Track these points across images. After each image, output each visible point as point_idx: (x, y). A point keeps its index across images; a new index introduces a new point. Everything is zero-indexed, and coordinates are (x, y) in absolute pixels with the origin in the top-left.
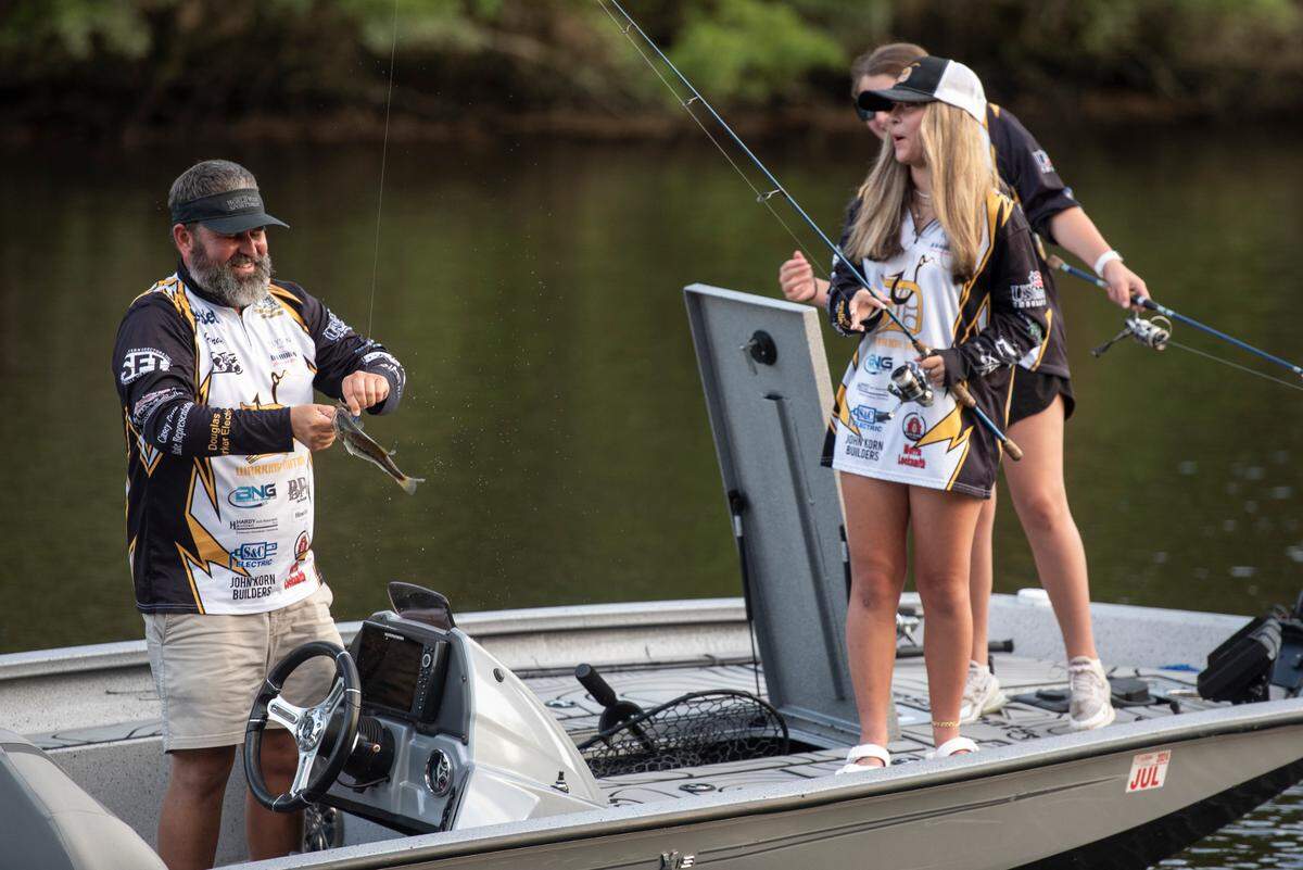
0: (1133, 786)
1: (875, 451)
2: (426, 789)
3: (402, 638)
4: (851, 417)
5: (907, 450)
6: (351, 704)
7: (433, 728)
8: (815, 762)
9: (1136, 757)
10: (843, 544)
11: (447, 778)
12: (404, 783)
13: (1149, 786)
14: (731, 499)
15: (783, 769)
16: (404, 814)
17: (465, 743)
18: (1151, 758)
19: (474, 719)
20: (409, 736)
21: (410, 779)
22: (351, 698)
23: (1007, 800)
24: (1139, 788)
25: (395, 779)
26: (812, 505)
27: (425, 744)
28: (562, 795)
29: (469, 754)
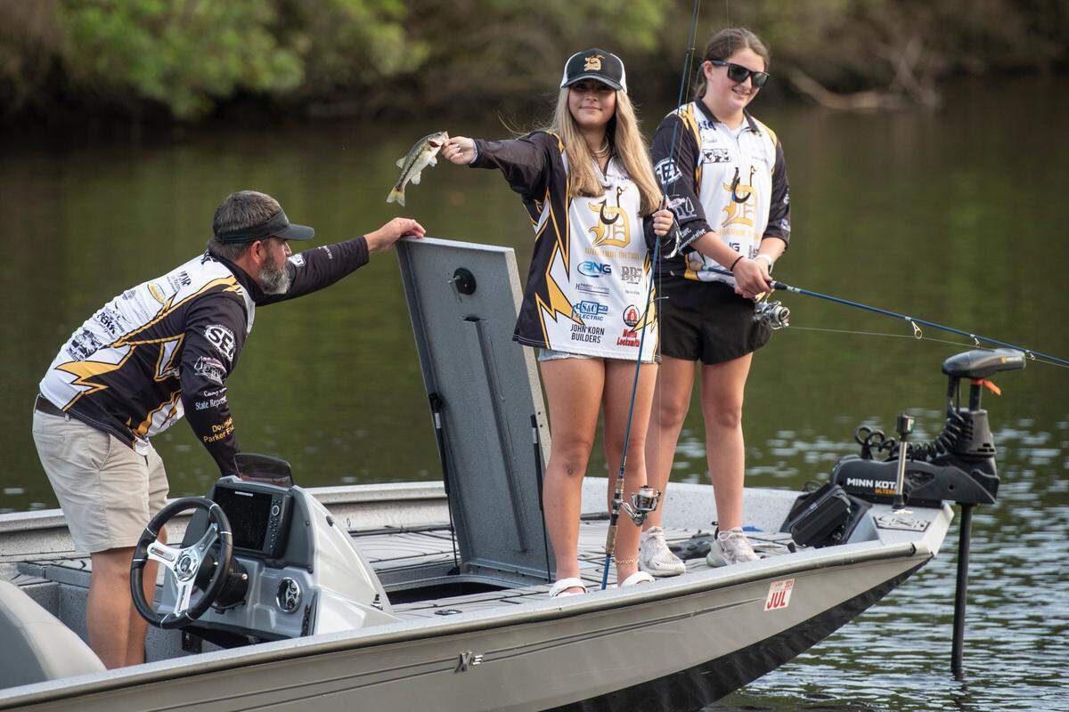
0: (769, 607)
1: (597, 335)
2: (278, 610)
3: (251, 495)
4: (574, 310)
5: (626, 333)
6: (226, 542)
7: (279, 562)
8: (522, 595)
9: (772, 584)
10: (534, 429)
11: (296, 600)
12: (257, 605)
13: (779, 607)
14: (431, 400)
15: (502, 599)
16: (259, 629)
17: (311, 572)
18: (781, 584)
19: (318, 553)
20: (260, 570)
21: (261, 602)
22: (222, 538)
23: (688, 616)
24: (772, 608)
25: (250, 602)
26: (504, 401)
27: (275, 576)
28: (379, 611)
29: (314, 579)
